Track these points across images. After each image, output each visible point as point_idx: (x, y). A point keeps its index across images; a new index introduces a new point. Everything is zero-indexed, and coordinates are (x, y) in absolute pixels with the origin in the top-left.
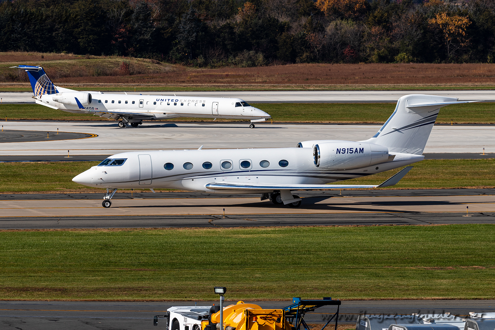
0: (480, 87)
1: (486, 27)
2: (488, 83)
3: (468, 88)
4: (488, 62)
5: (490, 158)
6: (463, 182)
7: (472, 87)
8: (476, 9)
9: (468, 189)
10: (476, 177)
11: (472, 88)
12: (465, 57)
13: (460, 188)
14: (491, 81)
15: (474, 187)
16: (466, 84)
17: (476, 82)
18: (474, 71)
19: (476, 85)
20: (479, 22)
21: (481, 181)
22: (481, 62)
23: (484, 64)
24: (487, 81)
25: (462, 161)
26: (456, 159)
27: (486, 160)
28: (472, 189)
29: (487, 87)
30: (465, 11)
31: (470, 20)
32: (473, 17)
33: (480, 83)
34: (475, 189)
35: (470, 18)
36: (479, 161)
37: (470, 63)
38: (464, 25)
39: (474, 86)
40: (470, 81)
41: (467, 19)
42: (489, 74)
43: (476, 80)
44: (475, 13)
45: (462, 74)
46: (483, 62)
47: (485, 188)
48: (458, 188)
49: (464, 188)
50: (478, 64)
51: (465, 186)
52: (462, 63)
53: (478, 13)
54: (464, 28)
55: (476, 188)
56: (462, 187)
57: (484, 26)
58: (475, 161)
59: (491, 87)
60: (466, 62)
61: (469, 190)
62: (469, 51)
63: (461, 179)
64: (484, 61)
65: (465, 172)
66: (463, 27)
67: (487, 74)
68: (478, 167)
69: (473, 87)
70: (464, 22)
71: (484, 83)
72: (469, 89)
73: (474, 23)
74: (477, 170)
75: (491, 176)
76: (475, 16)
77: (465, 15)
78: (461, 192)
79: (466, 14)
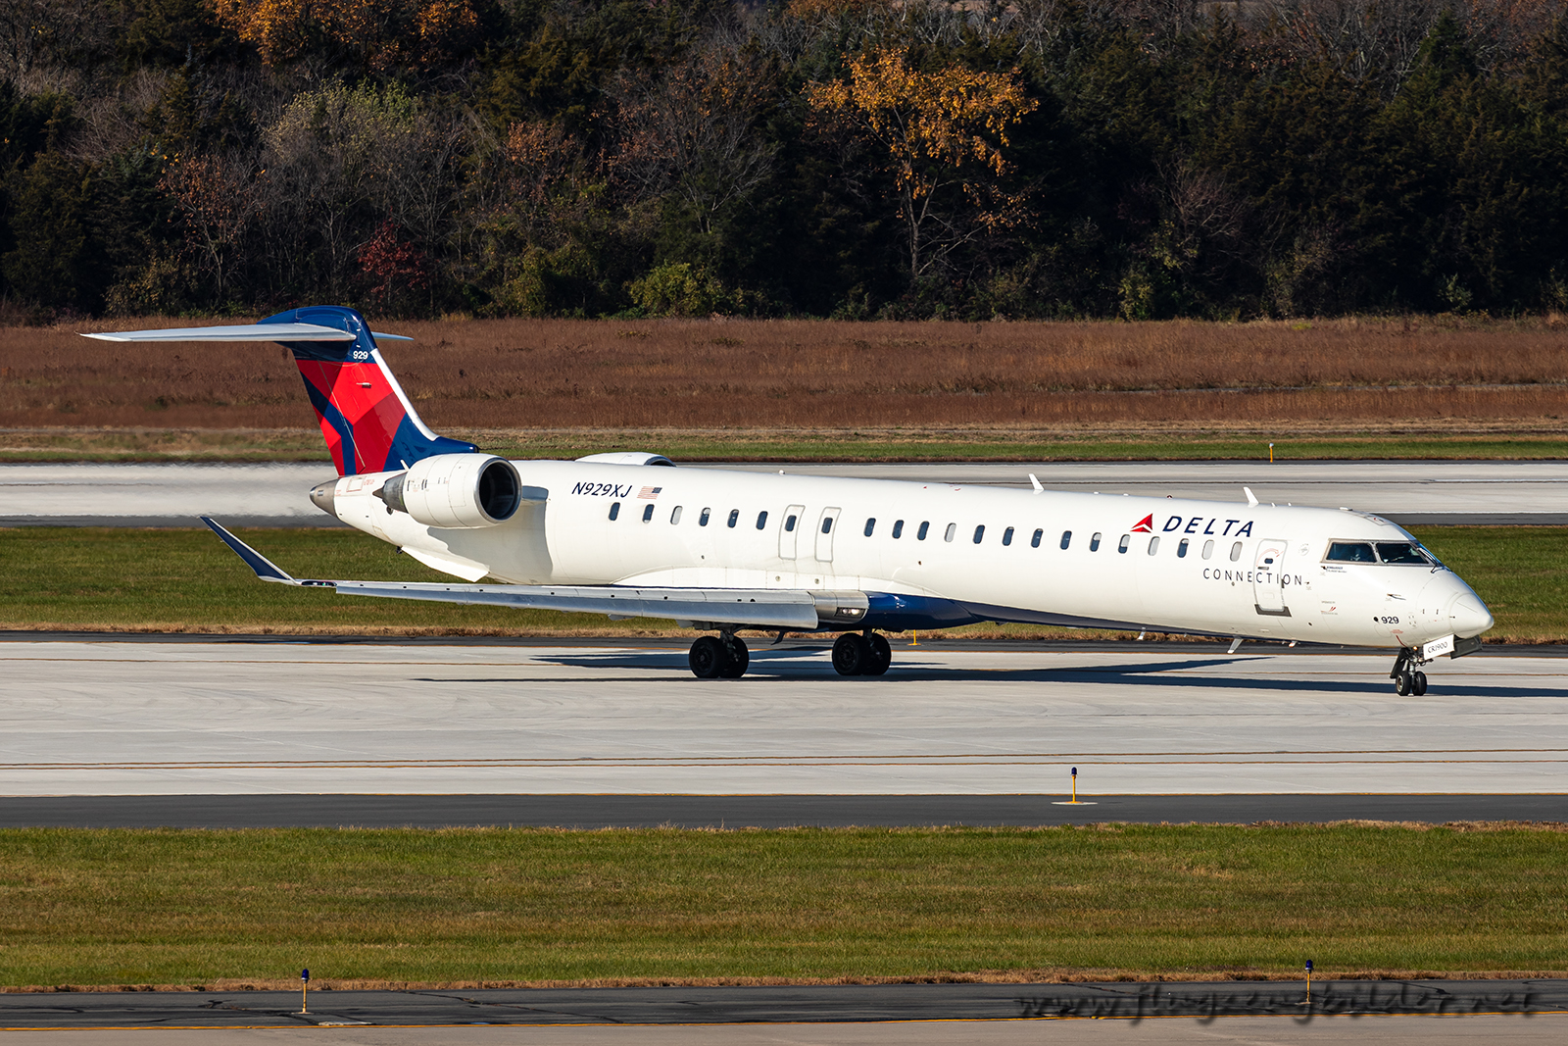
0: (1076, 447)
1: (1112, 125)
2: (1116, 426)
3: (1011, 449)
4: (1123, 315)
5: (1104, 819)
6: (961, 949)
7: (1031, 443)
8: (1063, 33)
9: (980, 984)
10: (1028, 922)
11: (1032, 448)
12: (1003, 284)
13: (943, 980)
14: (1133, 415)
15: (1012, 977)
16: (1001, 428)
17: (1054, 418)
18: (1049, 363)
19: (1056, 437)
20: (1075, 99)
21: (1052, 944)
22: (1088, 317)
23: (1105, 323)
24: (1115, 415)
25: (960, 835)
26: (929, 826)
27: (1086, 833)
28: (1005, 984)
29: (1112, 447)
30: (1003, 41)
31: (1031, 90)
32: (1045, 73)
33: (1079, 426)
34: (1017, 983)
35: (1028, 78)
36: (1049, 835)
37: (1030, 317)
38: (998, 116)
39: (1045, 437)
40: (1024, 414)
41: (1013, 84)
42: (1128, 375)
43: (1058, 409)
44: (1056, 54)
45: (983, 377)
46: (1098, 314)
47: (1072, 978)
48: (930, 981)
49: (959, 982)
50: (1069, 324)
51: (968, 967)
52: (988, 318)
53: (1073, 51)
54: (998, 133)
55: (1024, 981)
56: (953, 976)
57: (1104, 122)
58: (1030, 835)
59: (1134, 447)
60: (1010, 311)
61: (987, 991)
62: (1024, 253)
63: (950, 931)
64: (1104, 305)
65: (972, 896)
66: (994, 126)
67: (1115, 376)
68: (1040, 869)
69: (1038, 447)
70: (997, 99)
71: (1100, 425)
72: (1013, 456)
73: (1051, 105)
74: (1033, 884)
75: (1107, 914)
76: (1058, 68)
77: (1003, 65)
78: (944, 1002)
79: (1010, 60)
